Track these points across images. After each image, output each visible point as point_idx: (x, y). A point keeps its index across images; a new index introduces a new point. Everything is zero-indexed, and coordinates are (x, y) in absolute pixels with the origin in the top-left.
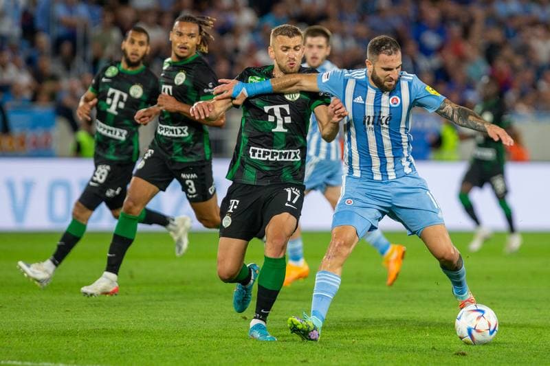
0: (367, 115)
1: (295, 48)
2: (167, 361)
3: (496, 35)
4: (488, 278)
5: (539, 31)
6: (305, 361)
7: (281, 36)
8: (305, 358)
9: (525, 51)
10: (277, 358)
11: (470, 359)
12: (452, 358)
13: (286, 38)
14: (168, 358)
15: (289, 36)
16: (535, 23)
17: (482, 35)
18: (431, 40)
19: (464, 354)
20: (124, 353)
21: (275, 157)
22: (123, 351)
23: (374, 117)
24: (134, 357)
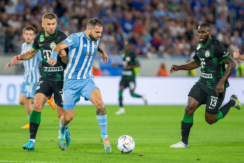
0: (87, 52)
1: (53, 24)
2: (21, 158)
3: (155, 25)
4: (152, 124)
5: (173, 23)
6: (77, 158)
7: (47, 19)
8: (77, 157)
9: (167, 31)
10: (66, 157)
11: (144, 157)
12: (137, 157)
13: (49, 20)
14: (21, 157)
15: (50, 19)
16: (171, 20)
17: (149, 25)
18: (128, 26)
19: (142, 155)
20: (3, 155)
21: (52, 70)
22: (3, 154)
23: (89, 53)
24: (7, 156)
